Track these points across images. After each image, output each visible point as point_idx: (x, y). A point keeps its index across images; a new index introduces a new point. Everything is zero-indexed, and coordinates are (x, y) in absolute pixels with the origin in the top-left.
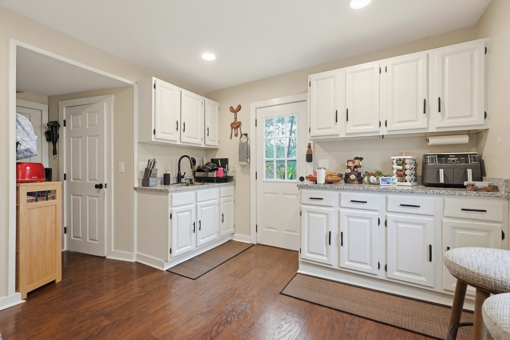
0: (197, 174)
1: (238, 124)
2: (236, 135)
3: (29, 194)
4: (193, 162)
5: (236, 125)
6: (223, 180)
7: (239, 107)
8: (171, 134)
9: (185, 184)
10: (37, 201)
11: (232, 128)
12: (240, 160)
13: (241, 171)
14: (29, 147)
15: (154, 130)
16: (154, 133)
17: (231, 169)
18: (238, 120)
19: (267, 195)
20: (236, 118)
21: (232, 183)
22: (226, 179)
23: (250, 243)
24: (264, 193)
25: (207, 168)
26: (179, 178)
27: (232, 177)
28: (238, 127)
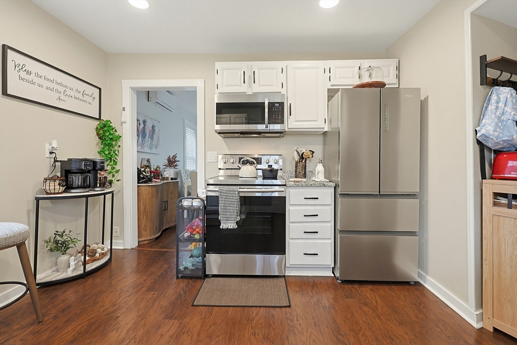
10: (509, 207)
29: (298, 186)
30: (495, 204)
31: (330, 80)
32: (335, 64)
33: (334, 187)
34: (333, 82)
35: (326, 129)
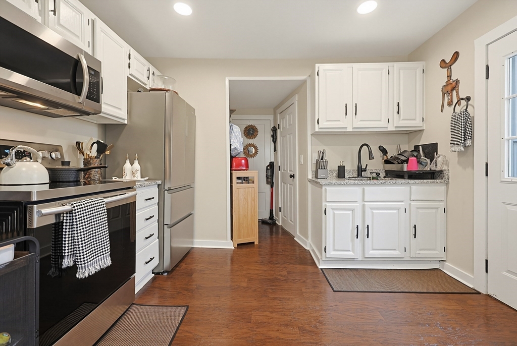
0: (389, 167)
1: (454, 84)
2: (450, 104)
3: (238, 178)
4: (384, 151)
5: (451, 87)
6: (429, 176)
7: (456, 54)
8: (339, 120)
9: (366, 179)
10: (242, 183)
11: (444, 94)
12: (452, 145)
13: (459, 163)
14: (236, 146)
15: (318, 120)
16: (318, 123)
17: (440, 160)
18: (454, 78)
19: (509, 207)
20: (449, 76)
21: (443, 181)
22: (433, 175)
23: (471, 286)
24: (505, 204)
25: (399, 159)
26: (360, 171)
27: (441, 172)
28: (453, 89)
29: (142, 186)
30: (237, 183)
31: (129, 67)
32: (134, 53)
33: (158, 185)
34: (132, 71)
35: (126, 122)
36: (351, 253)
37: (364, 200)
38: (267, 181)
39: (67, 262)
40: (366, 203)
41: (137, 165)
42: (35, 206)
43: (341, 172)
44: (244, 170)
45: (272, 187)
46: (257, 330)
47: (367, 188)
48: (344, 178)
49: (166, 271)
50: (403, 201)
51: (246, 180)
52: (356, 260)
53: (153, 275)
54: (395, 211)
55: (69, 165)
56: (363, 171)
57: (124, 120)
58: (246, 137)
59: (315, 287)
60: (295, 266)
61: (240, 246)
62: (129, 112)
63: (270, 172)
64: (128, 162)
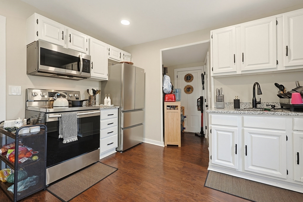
29: (105, 109)
30: (167, 109)
31: (109, 55)
32: (111, 47)
33: (118, 109)
34: (110, 56)
35: (107, 80)
36: (232, 164)
37: (243, 126)
38: (198, 108)
39: (60, 136)
40: (245, 129)
41: (109, 99)
42: (47, 114)
43: (237, 104)
44: (174, 102)
45: (202, 112)
46: (138, 190)
47: (245, 117)
48: (239, 108)
49: (122, 151)
50: (285, 130)
51: (175, 107)
52: (237, 170)
53: (116, 151)
54: (275, 138)
55: (78, 99)
56: (258, 103)
57: (106, 79)
58: (186, 81)
59: (193, 179)
60: (192, 164)
61: (169, 146)
62: (109, 75)
63: (200, 103)
64: (106, 97)
